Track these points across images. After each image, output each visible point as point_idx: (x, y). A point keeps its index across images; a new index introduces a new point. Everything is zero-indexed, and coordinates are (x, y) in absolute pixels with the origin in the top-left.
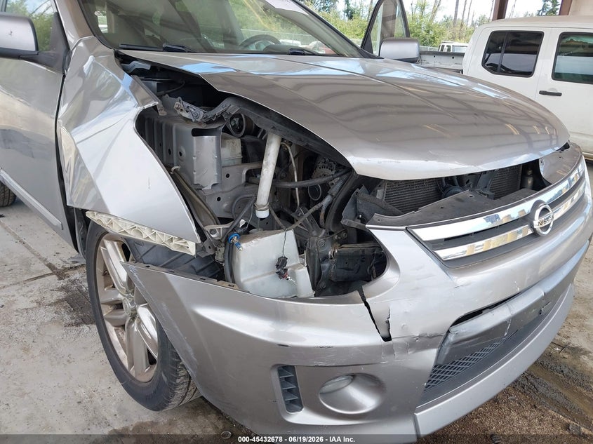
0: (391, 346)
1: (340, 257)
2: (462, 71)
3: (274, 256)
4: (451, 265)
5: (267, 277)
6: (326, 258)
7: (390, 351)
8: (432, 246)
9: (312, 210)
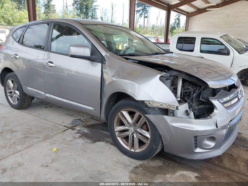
0: (218, 129)
1: (198, 109)
2: (169, 50)
3: (184, 110)
4: (227, 108)
5: (184, 115)
6: (196, 109)
7: (217, 130)
8: (223, 104)
9: (191, 99)
